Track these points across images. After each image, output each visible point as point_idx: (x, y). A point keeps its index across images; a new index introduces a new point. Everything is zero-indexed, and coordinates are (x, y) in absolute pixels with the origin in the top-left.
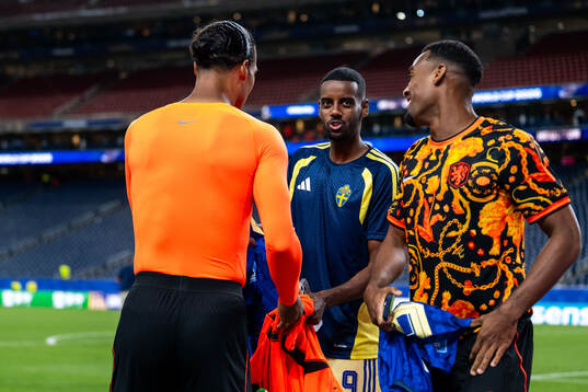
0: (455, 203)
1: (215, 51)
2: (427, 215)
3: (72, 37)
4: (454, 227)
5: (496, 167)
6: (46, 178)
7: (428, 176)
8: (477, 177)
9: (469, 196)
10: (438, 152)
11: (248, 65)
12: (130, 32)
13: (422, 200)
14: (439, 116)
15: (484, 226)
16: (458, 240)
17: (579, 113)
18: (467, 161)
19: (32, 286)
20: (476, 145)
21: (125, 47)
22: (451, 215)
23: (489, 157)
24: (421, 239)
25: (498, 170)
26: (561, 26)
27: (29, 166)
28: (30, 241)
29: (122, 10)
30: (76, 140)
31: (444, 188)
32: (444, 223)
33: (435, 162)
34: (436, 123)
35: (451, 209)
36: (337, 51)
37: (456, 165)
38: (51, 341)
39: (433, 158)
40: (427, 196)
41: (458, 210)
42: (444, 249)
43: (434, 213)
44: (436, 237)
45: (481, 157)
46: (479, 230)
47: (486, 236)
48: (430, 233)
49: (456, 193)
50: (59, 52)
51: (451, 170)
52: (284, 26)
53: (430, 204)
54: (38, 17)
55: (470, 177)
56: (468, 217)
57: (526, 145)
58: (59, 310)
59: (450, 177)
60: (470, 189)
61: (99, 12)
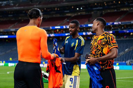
0: (99, 47)
1: (33, 15)
2: (94, 49)
3: (12, 13)
4: (98, 52)
5: (106, 40)
6: (7, 41)
7: (95, 42)
8: (102, 42)
9: (101, 46)
10: (97, 38)
11: (40, 17)
12: (24, 12)
13: (93, 46)
14: (97, 31)
15: (104, 52)
16: (99, 54)
17: (113, 28)
18: (101, 39)
19: (4, 62)
20: (103, 37)
21: (23, 15)
22: (98, 49)
23: (105, 39)
24: (93, 54)
25: (106, 41)
26: (109, 11)
27: (3, 38)
28: (4, 53)
29: (22, 7)
30: (13, 33)
31: (97, 45)
32: (97, 51)
33: (96, 40)
34: (97, 32)
35: (98, 48)
36: (65, 16)
37: (99, 40)
38: (8, 73)
39: (96, 39)
40: (94, 46)
41: (99, 49)
42: (96, 56)
43: (95, 49)
44: (95, 53)
45: (103, 39)
46: (103, 52)
47: (104, 54)
48: (94, 53)
49: (99, 45)
50: (9, 16)
51: (98, 41)
52: (55, 11)
53: (95, 47)
54: (5, 9)
55: (101, 42)
56: (101, 50)
57: (111, 36)
58: (10, 67)
59: (98, 42)
60: (101, 45)
61: (17, 8)
